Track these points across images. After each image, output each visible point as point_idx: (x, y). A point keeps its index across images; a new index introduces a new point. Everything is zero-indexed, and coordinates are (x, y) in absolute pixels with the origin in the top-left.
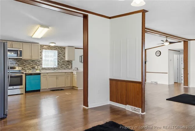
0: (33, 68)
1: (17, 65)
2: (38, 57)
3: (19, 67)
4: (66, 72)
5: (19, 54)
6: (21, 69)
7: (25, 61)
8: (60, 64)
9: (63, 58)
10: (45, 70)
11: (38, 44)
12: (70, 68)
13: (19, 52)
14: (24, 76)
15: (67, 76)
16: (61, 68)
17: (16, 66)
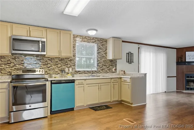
0: (62, 71)
1: (38, 65)
2: (70, 54)
3: (41, 70)
4: (111, 78)
5: (40, 47)
6: (44, 73)
7: (49, 60)
8: (100, 64)
9: (104, 55)
10: (80, 73)
11: (70, 32)
12: (114, 71)
13: (40, 45)
14: (48, 84)
15: (114, 83)
16: (101, 71)
17: (36, 68)
